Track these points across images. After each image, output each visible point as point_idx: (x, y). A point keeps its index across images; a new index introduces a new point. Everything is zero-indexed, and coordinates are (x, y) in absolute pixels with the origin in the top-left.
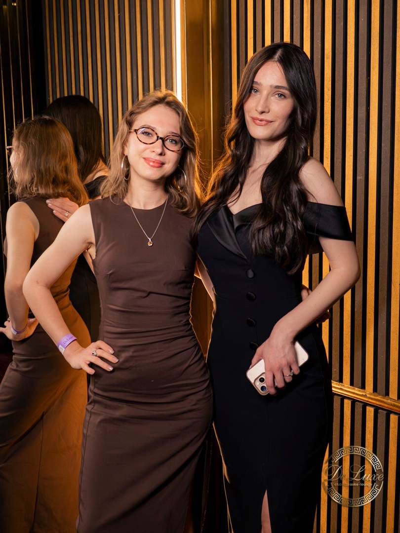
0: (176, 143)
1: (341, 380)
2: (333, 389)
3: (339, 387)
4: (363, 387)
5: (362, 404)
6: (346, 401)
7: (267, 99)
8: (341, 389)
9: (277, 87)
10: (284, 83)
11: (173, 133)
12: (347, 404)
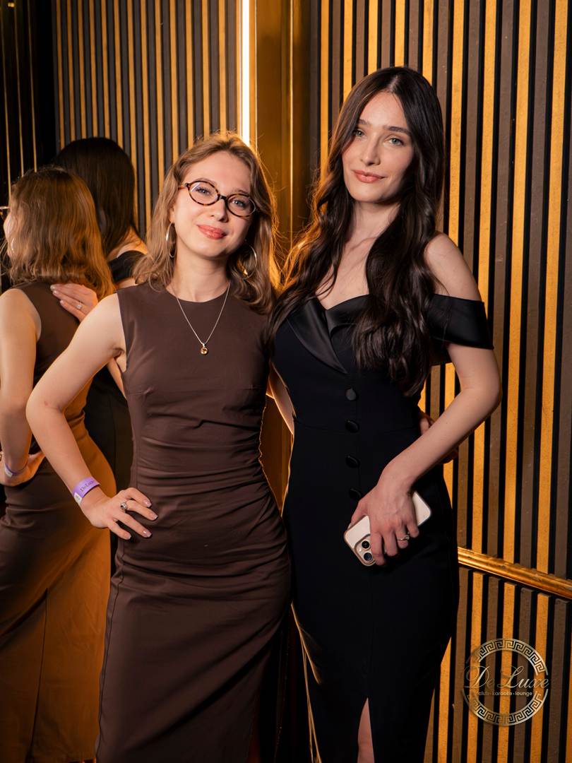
0: (244, 206)
1: (469, 546)
2: (459, 558)
3: (467, 555)
4: (500, 555)
5: (498, 580)
6: (476, 575)
7: (377, 145)
8: (469, 558)
9: (392, 128)
10: (401, 122)
11: (240, 191)
12: (478, 579)
